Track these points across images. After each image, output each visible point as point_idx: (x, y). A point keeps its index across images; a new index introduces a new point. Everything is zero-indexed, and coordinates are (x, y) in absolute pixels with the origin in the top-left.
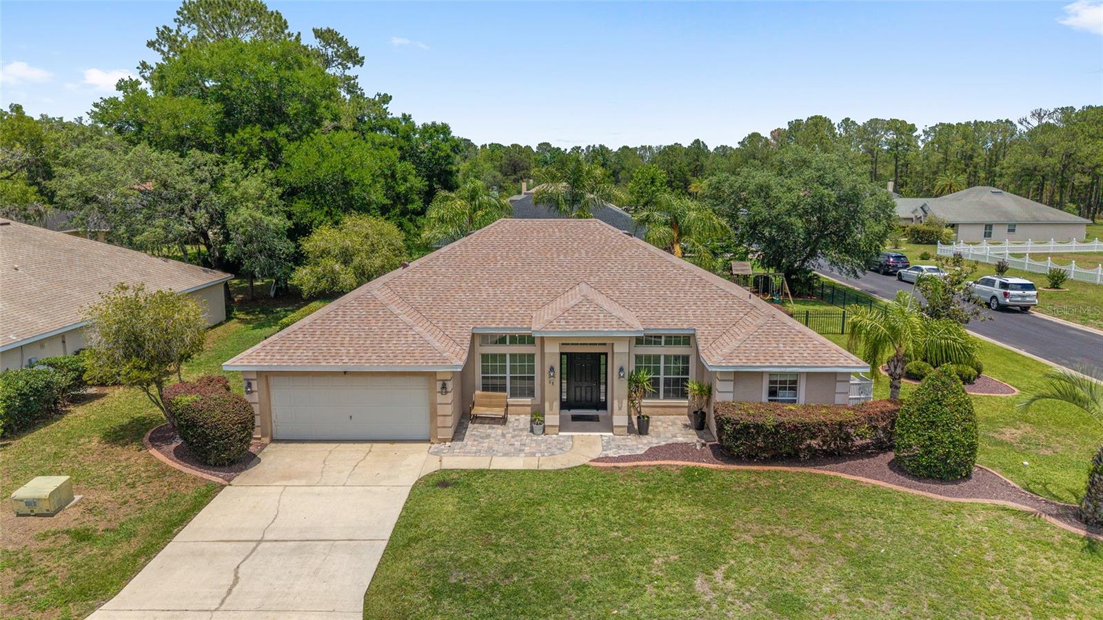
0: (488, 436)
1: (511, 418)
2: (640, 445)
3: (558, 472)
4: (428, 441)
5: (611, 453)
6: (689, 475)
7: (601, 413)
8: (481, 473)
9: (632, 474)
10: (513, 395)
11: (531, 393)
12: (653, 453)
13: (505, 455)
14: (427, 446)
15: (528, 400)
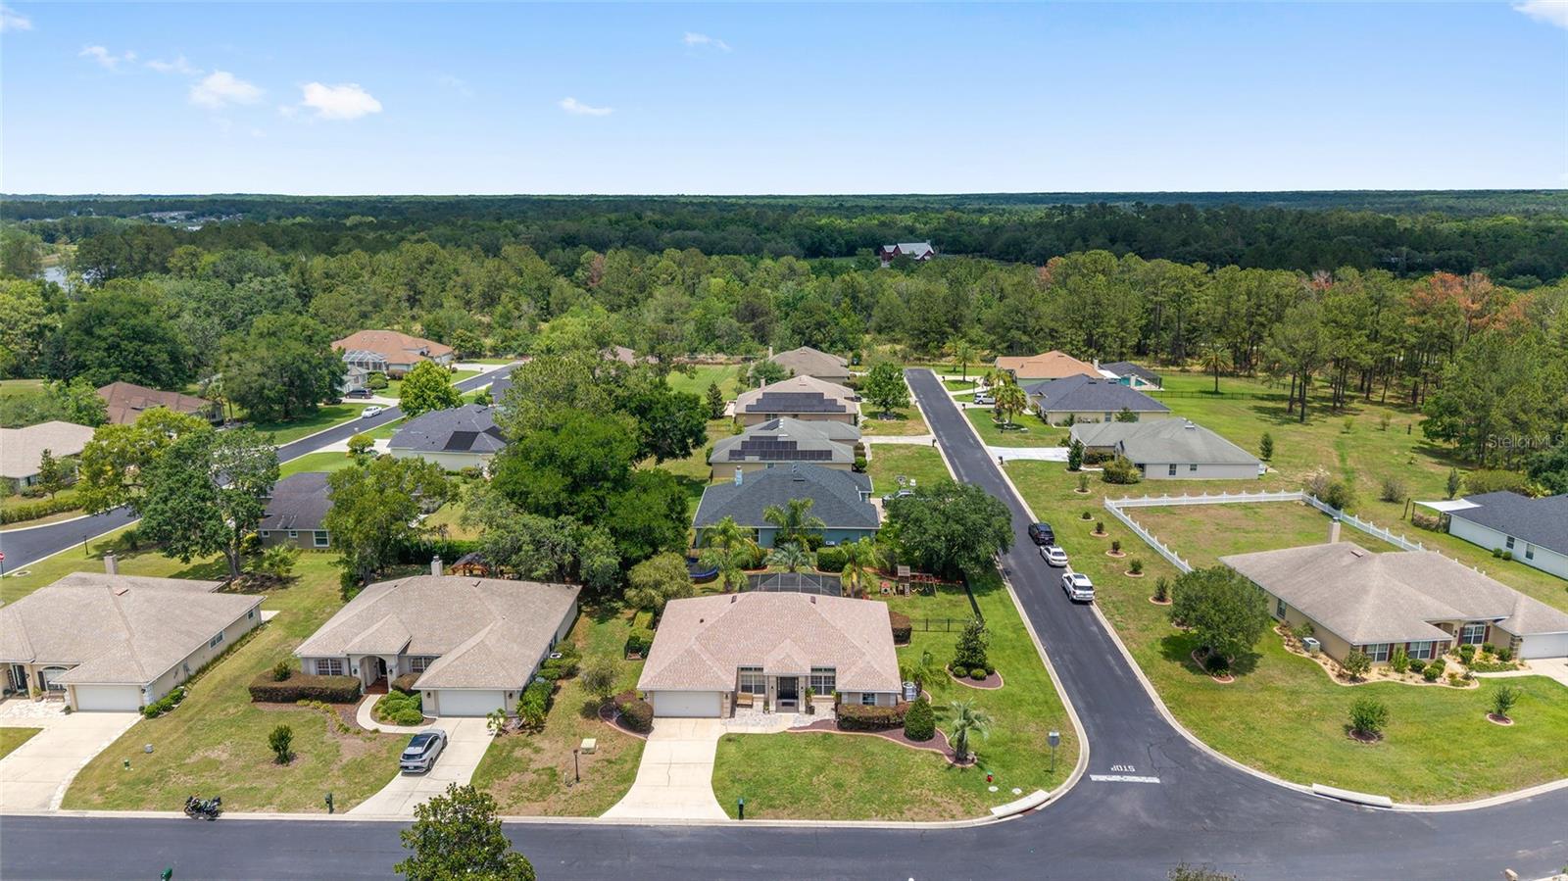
0: (745, 715)
1: (755, 703)
2: (809, 720)
3: (773, 735)
4: (719, 717)
5: (796, 725)
6: (826, 736)
7: (795, 701)
8: (743, 735)
9: (802, 735)
10: (755, 693)
11: (764, 692)
12: (814, 725)
13: (753, 725)
14: (718, 720)
15: (762, 695)
